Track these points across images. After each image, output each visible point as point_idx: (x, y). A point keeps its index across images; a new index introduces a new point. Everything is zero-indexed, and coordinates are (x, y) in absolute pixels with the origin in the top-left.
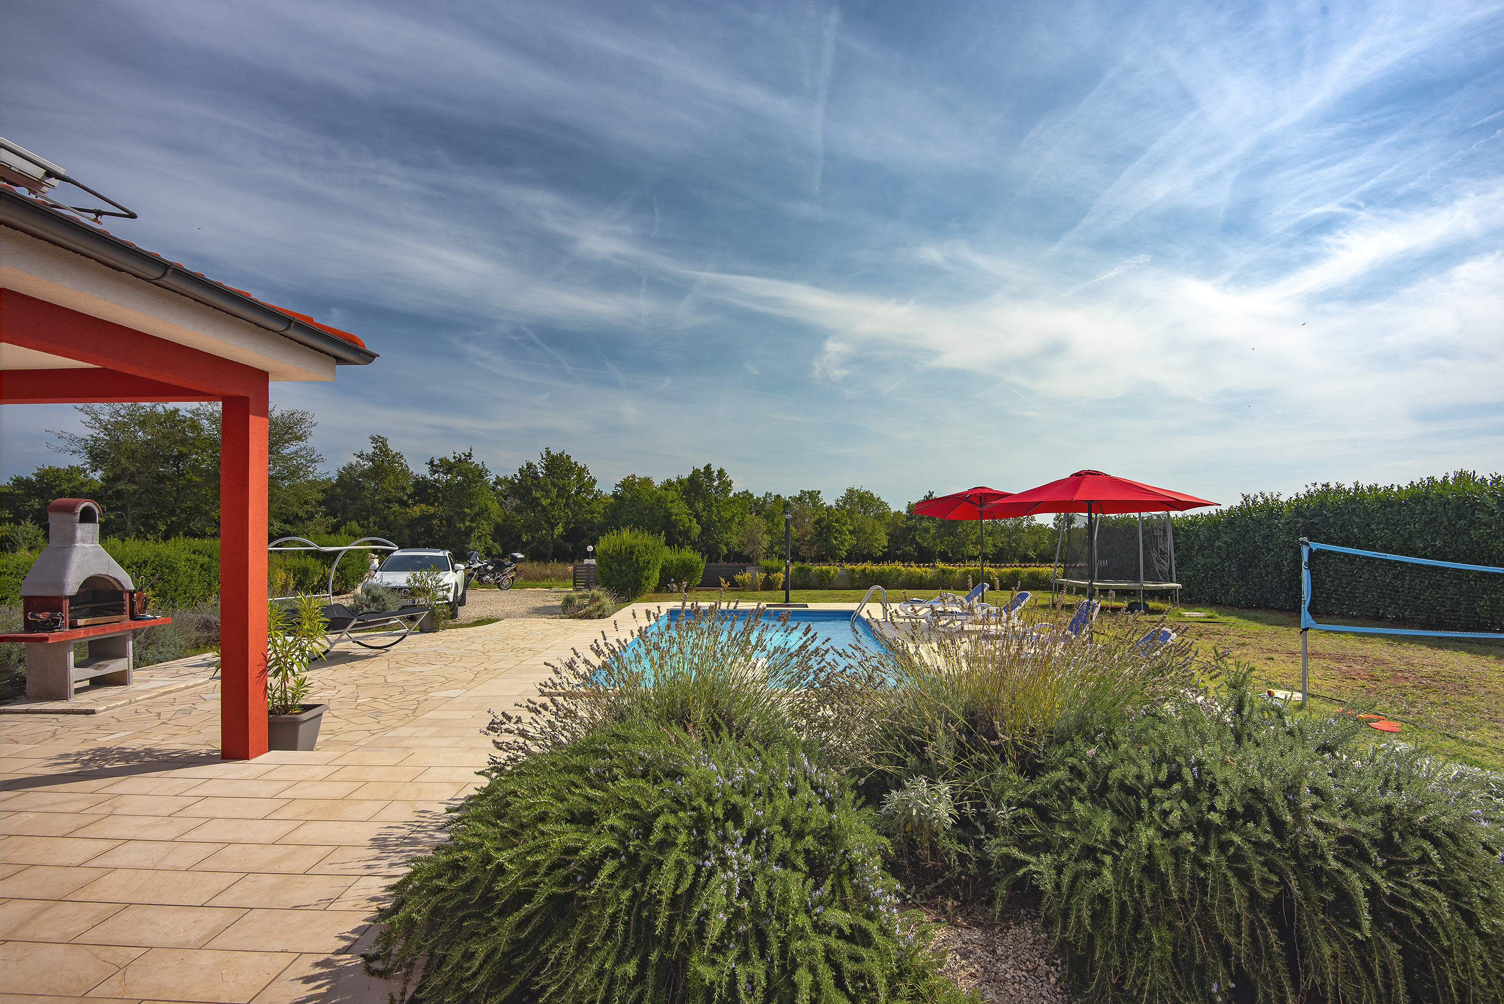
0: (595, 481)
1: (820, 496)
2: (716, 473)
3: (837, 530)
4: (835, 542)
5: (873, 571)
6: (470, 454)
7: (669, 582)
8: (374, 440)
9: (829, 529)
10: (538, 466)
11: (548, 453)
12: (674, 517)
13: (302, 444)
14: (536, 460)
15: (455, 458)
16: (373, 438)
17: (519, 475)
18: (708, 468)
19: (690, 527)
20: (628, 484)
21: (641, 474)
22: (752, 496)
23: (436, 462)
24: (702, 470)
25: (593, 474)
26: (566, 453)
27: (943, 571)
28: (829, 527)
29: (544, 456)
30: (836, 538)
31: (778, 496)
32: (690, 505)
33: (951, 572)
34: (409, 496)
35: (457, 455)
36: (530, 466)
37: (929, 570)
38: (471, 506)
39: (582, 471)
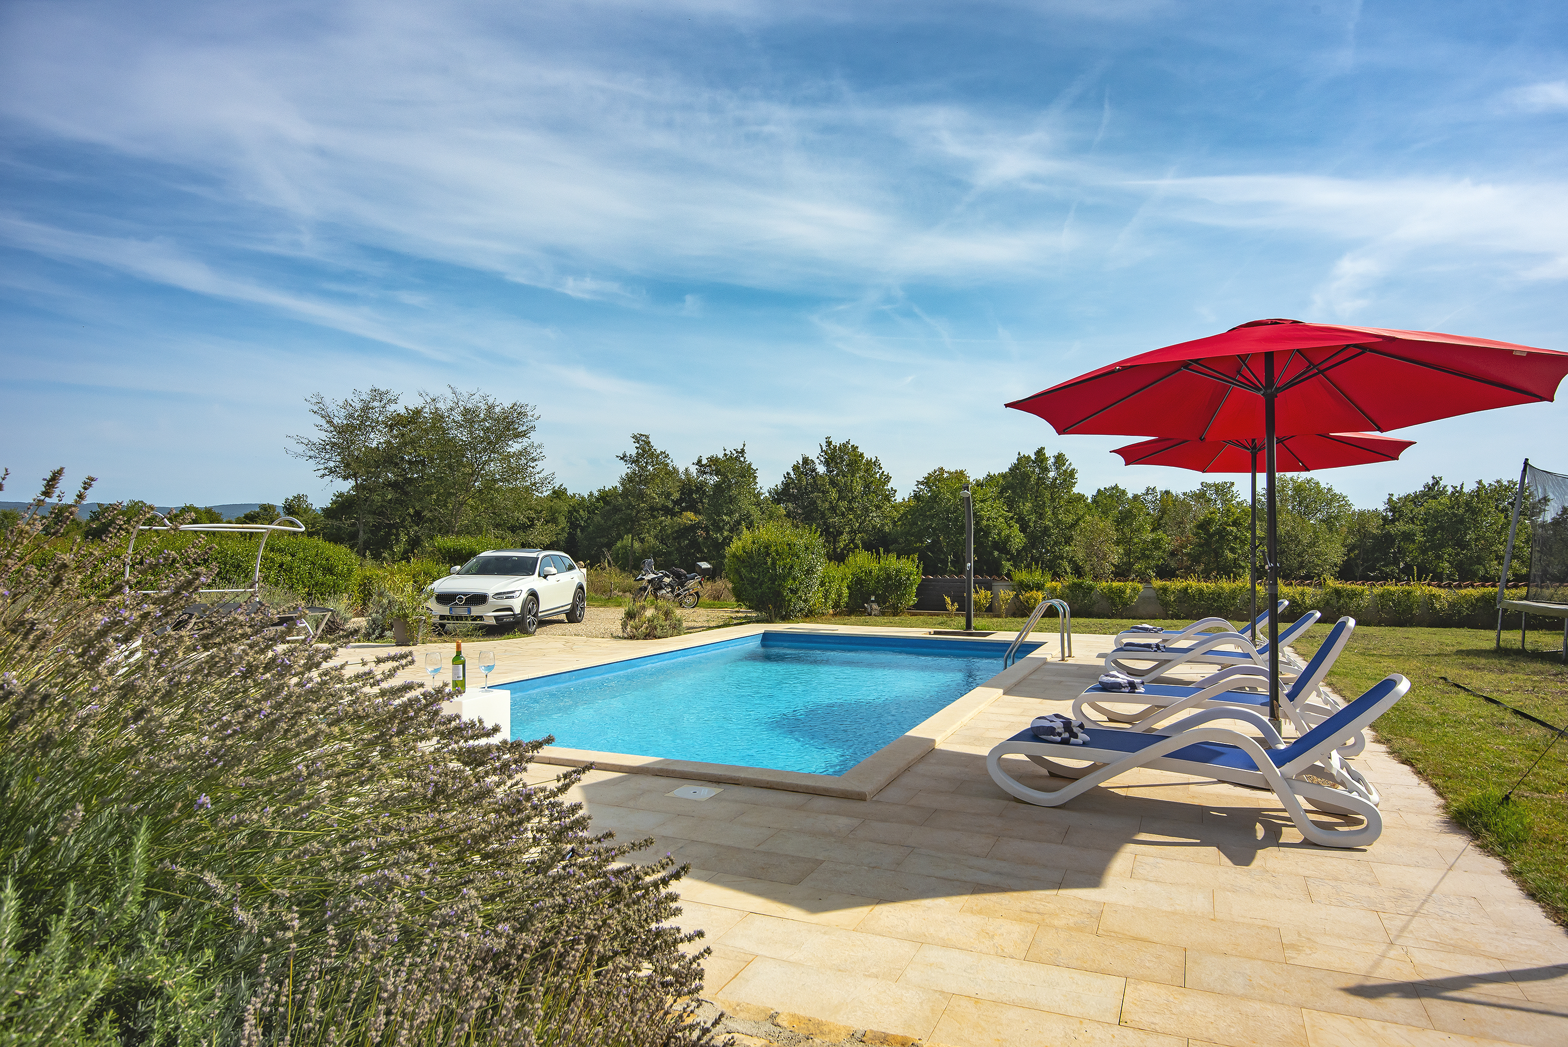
0: (888, 478)
1: (1234, 489)
2: (1052, 460)
3: (1236, 538)
4: (1230, 556)
5: (1201, 592)
6: (743, 451)
7: (868, 600)
8: (637, 438)
9: (1222, 537)
10: (817, 461)
11: (829, 443)
12: (985, 522)
13: (525, 442)
14: (814, 454)
15: (726, 455)
16: (634, 437)
17: (792, 473)
18: (1040, 452)
19: (1008, 536)
20: (934, 480)
21: (951, 467)
22: (1124, 492)
23: (704, 462)
24: (1033, 457)
25: (886, 469)
26: (851, 443)
27: (1337, 592)
28: (1222, 534)
29: (824, 448)
30: (1233, 550)
31: (1167, 492)
32: (1010, 503)
33: (1353, 595)
34: (676, 503)
35: (728, 452)
36: (806, 461)
37: (1309, 590)
38: (730, 513)
39: (873, 465)
